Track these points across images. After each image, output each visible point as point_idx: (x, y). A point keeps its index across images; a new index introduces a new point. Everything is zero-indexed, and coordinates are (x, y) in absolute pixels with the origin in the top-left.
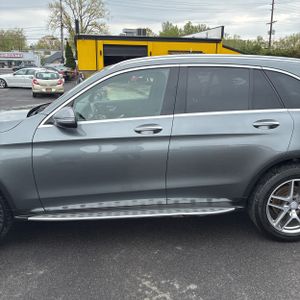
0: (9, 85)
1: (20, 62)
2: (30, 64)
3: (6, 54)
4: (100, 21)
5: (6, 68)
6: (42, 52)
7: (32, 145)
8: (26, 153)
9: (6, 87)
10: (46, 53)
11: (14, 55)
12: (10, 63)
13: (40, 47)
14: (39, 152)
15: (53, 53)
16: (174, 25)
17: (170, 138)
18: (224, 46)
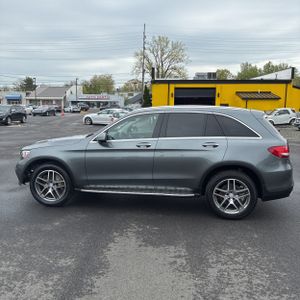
0: (94, 122)
1: (107, 103)
2: (114, 105)
3: (96, 96)
4: (179, 65)
5: (95, 108)
6: (126, 94)
7: (86, 151)
8: (82, 155)
9: (91, 124)
10: (130, 95)
11: (103, 97)
12: (99, 103)
13: (125, 89)
14: (89, 155)
15: (135, 94)
16: (253, 65)
17: (155, 150)
18: (294, 87)
